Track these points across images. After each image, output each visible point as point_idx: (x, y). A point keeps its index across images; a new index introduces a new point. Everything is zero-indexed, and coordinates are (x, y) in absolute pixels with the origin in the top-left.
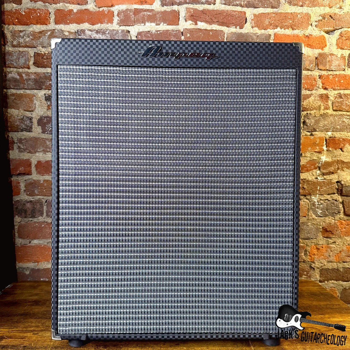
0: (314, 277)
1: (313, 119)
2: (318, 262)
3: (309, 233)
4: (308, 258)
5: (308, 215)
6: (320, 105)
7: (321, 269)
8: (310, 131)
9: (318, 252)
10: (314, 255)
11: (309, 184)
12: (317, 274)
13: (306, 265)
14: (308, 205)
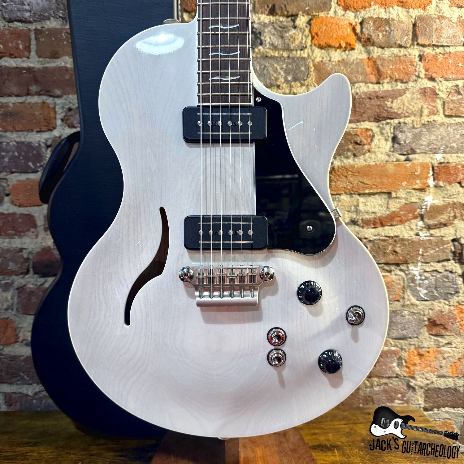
0: (415, 402)
1: (410, 132)
2: (421, 377)
3: (405, 329)
4: (404, 371)
5: (404, 298)
6: (422, 107)
7: (426, 388)
8: (405, 153)
9: (420, 359)
10: (415, 365)
11: (404, 245)
12: (419, 398)
13: (400, 383)
14: (404, 280)
